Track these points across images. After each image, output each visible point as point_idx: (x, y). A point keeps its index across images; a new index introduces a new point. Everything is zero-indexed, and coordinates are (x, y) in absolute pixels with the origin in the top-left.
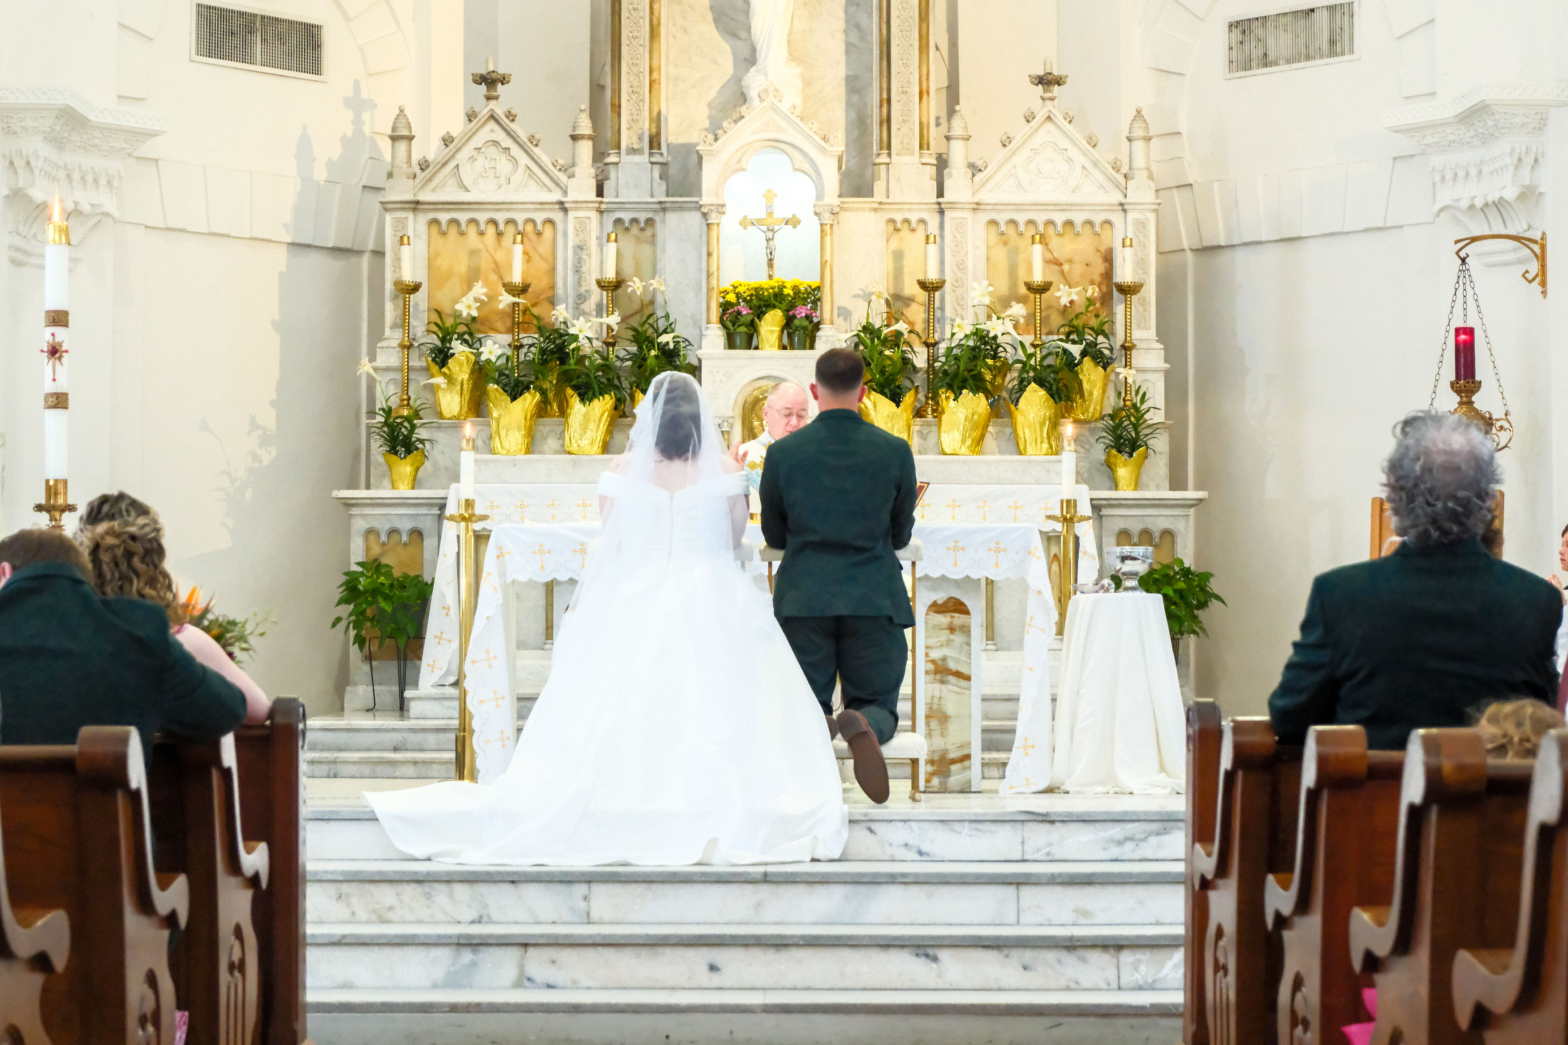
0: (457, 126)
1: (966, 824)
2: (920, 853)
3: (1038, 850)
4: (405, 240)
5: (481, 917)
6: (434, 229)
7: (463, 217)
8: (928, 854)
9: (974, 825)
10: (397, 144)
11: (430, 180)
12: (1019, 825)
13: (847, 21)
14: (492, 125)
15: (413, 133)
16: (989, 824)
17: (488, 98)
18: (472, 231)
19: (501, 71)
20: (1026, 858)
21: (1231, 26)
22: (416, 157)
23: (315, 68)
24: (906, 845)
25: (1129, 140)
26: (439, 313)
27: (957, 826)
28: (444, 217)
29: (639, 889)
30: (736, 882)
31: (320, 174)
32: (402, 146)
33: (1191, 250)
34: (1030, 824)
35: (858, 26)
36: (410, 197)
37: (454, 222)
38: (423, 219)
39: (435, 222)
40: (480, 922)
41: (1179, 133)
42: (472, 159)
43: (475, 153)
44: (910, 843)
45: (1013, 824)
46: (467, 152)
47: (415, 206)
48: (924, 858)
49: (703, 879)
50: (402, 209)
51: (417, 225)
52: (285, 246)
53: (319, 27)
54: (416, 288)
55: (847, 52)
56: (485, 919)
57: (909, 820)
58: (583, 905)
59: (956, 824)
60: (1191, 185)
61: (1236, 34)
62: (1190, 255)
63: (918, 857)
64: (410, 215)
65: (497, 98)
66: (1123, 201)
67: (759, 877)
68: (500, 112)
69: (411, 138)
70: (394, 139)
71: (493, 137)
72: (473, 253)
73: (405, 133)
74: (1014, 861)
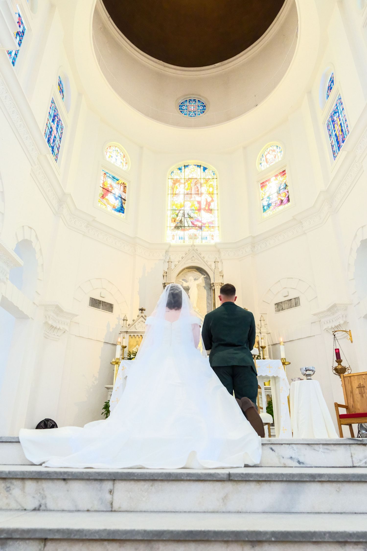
0: (135, 318)
1: (321, 446)
2: (299, 462)
3: (361, 461)
4: (124, 338)
5: (40, 506)
6: (130, 337)
7: (136, 335)
8: (303, 463)
9: (326, 447)
10: (124, 321)
11: (130, 328)
12: (348, 446)
13: (207, 302)
14: (142, 318)
15: (127, 319)
16: (332, 446)
17: (141, 313)
18: (137, 337)
19: (144, 308)
20: (355, 465)
21: (275, 304)
22: (128, 324)
23: (112, 311)
24: (291, 458)
25: (260, 321)
26: (130, 352)
27: (316, 447)
28: (132, 335)
29: (146, 485)
30: (210, 481)
31: (111, 330)
32: (125, 321)
33: (271, 345)
34: (353, 446)
35: (209, 303)
36: (126, 331)
37: (134, 335)
38: (128, 335)
39: (130, 335)
40: (39, 510)
41: (267, 324)
42: (138, 324)
43: (139, 323)
44: (293, 456)
45: (345, 446)
46: (137, 323)
47: (127, 332)
48: (302, 465)
49: (188, 478)
50: (124, 333)
51: (127, 336)
52: (103, 343)
53: (113, 305)
54: (126, 347)
55: (207, 307)
56: (43, 507)
57: (291, 444)
58: (108, 496)
59: (316, 446)
60: (270, 333)
61: (276, 306)
62: (271, 346)
63: (298, 465)
64: (126, 334)
65: (143, 313)
66: (260, 331)
67: (225, 477)
68: (143, 315)
69: (127, 320)
70: (124, 320)
71: (142, 320)
72: (137, 341)
73: (126, 319)
74: (349, 467)
